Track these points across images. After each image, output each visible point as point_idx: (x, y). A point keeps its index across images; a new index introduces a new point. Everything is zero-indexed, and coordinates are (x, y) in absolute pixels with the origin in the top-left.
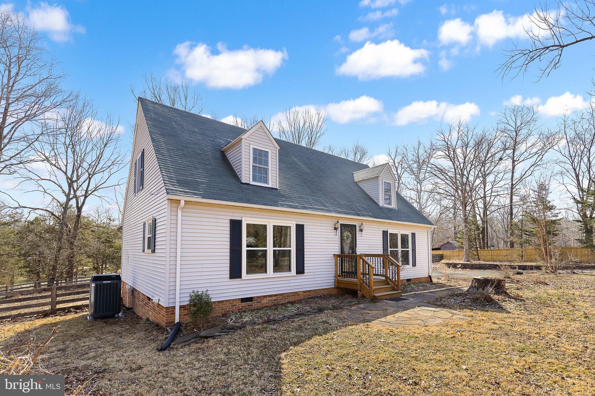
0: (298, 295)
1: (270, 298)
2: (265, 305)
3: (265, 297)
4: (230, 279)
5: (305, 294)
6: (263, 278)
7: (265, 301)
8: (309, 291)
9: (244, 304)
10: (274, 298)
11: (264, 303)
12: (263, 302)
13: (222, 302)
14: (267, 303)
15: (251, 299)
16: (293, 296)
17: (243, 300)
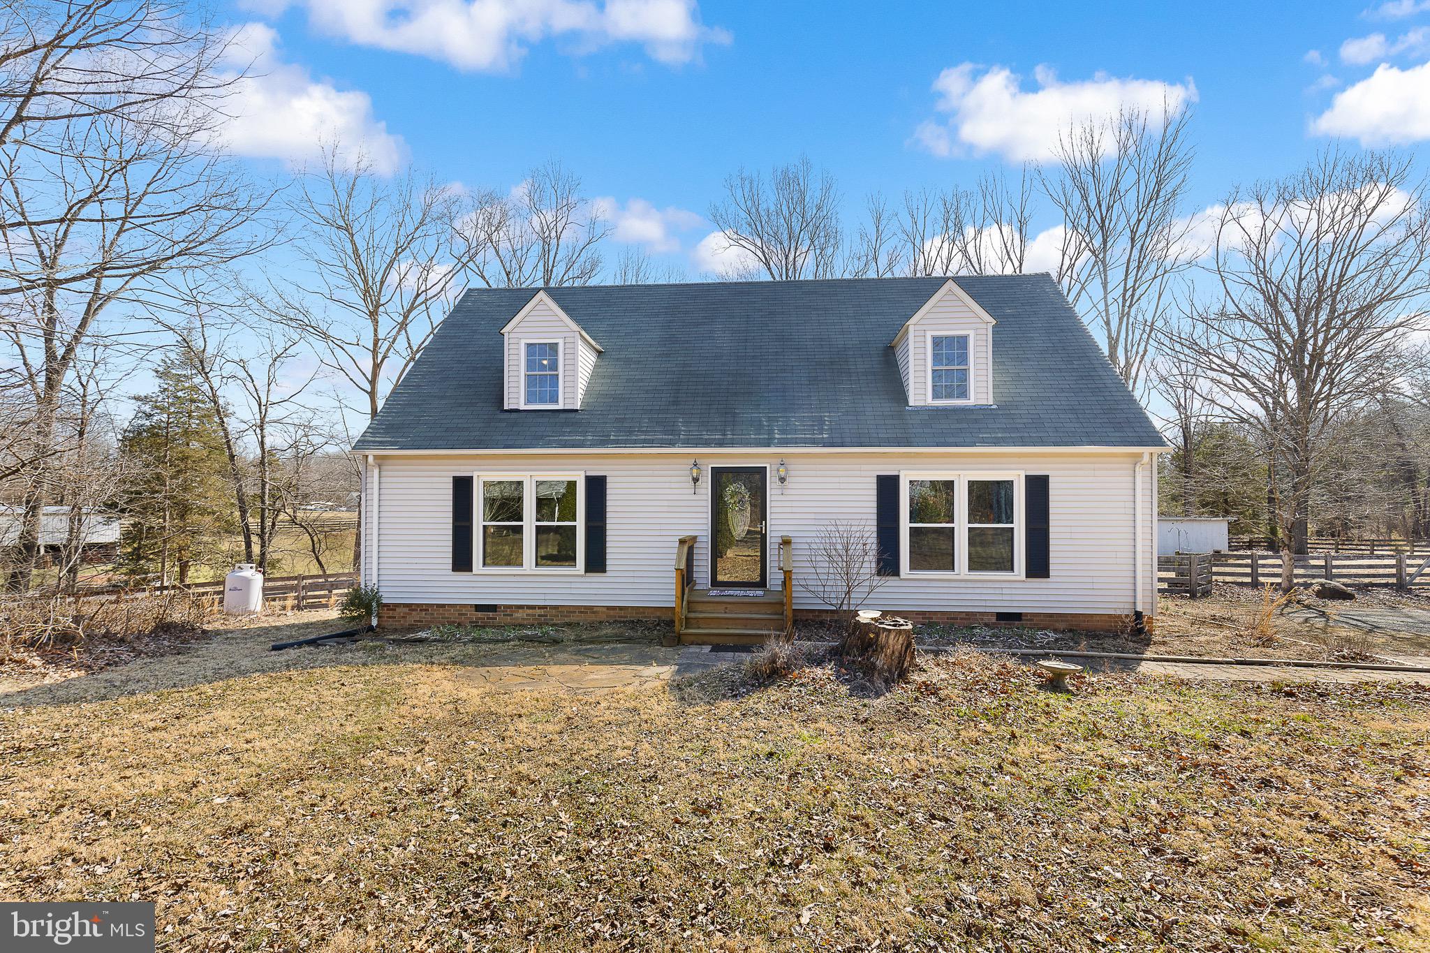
0: (594, 613)
1: (530, 612)
2: (520, 621)
3: (521, 607)
4: (454, 570)
5: (612, 612)
6: (514, 575)
7: (520, 614)
8: (621, 608)
9: (480, 614)
10: (538, 612)
11: (517, 618)
12: (516, 615)
13: (443, 606)
14: (523, 619)
15: (493, 608)
16: (581, 612)
17: (479, 608)
